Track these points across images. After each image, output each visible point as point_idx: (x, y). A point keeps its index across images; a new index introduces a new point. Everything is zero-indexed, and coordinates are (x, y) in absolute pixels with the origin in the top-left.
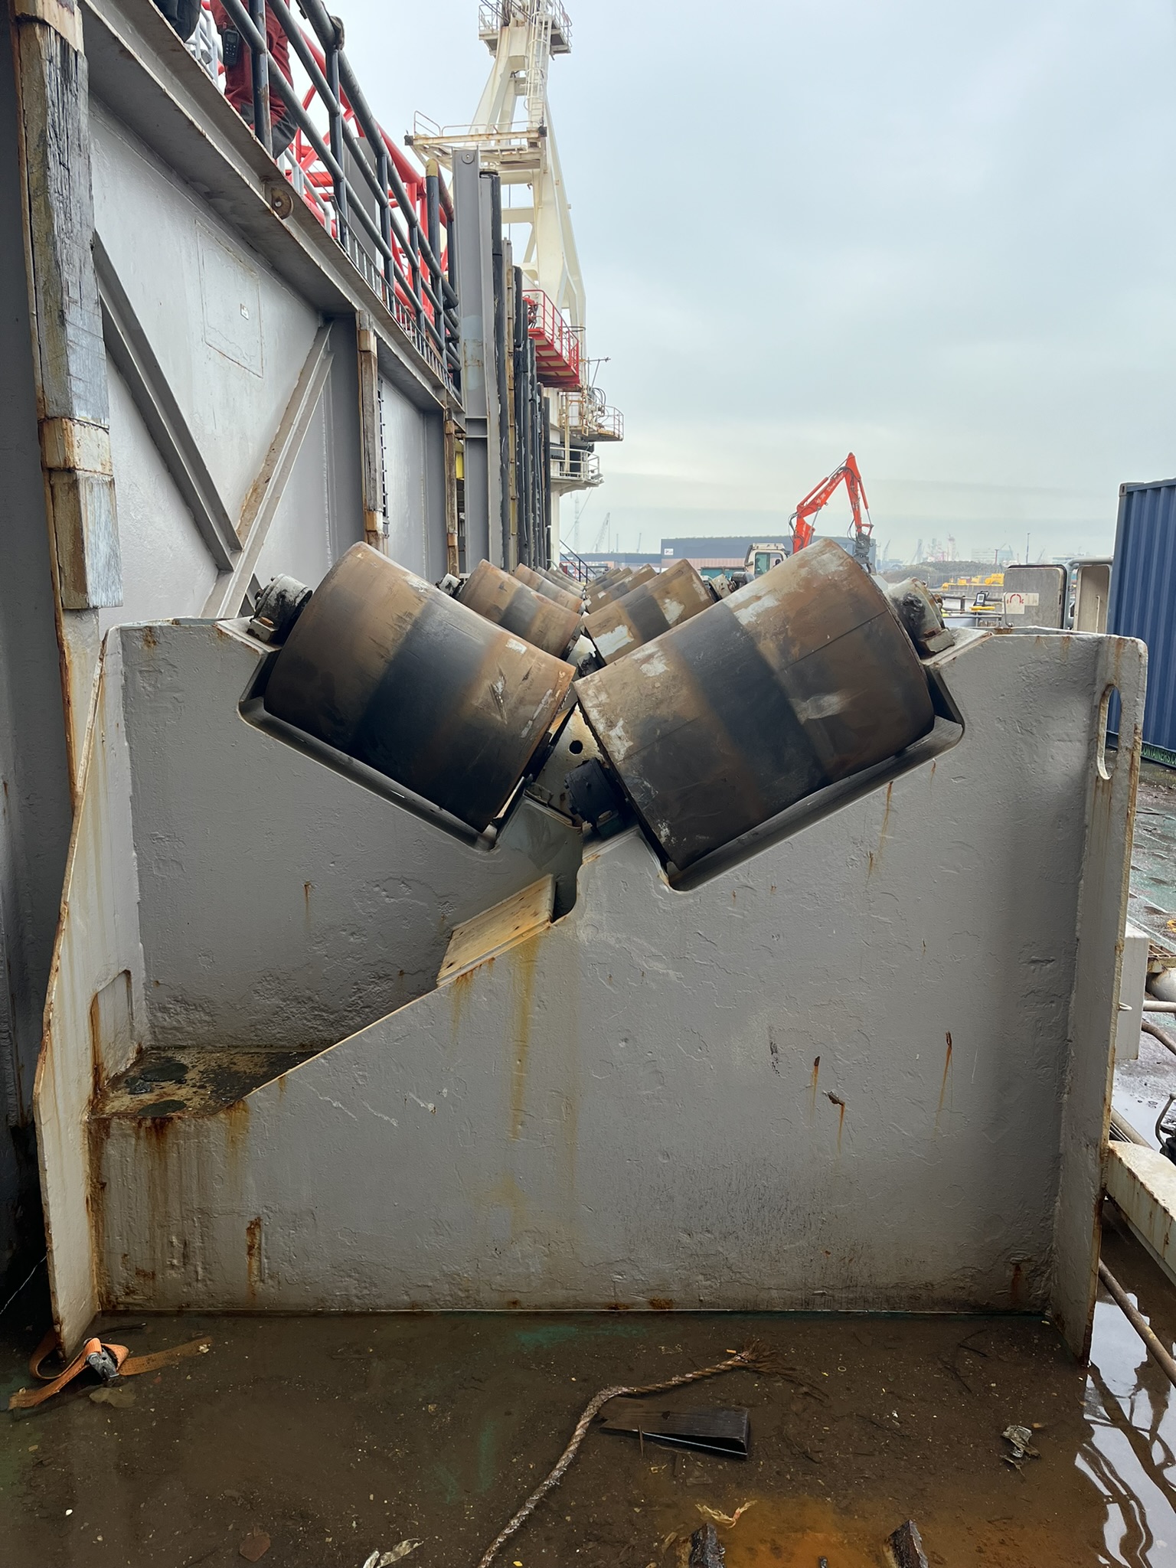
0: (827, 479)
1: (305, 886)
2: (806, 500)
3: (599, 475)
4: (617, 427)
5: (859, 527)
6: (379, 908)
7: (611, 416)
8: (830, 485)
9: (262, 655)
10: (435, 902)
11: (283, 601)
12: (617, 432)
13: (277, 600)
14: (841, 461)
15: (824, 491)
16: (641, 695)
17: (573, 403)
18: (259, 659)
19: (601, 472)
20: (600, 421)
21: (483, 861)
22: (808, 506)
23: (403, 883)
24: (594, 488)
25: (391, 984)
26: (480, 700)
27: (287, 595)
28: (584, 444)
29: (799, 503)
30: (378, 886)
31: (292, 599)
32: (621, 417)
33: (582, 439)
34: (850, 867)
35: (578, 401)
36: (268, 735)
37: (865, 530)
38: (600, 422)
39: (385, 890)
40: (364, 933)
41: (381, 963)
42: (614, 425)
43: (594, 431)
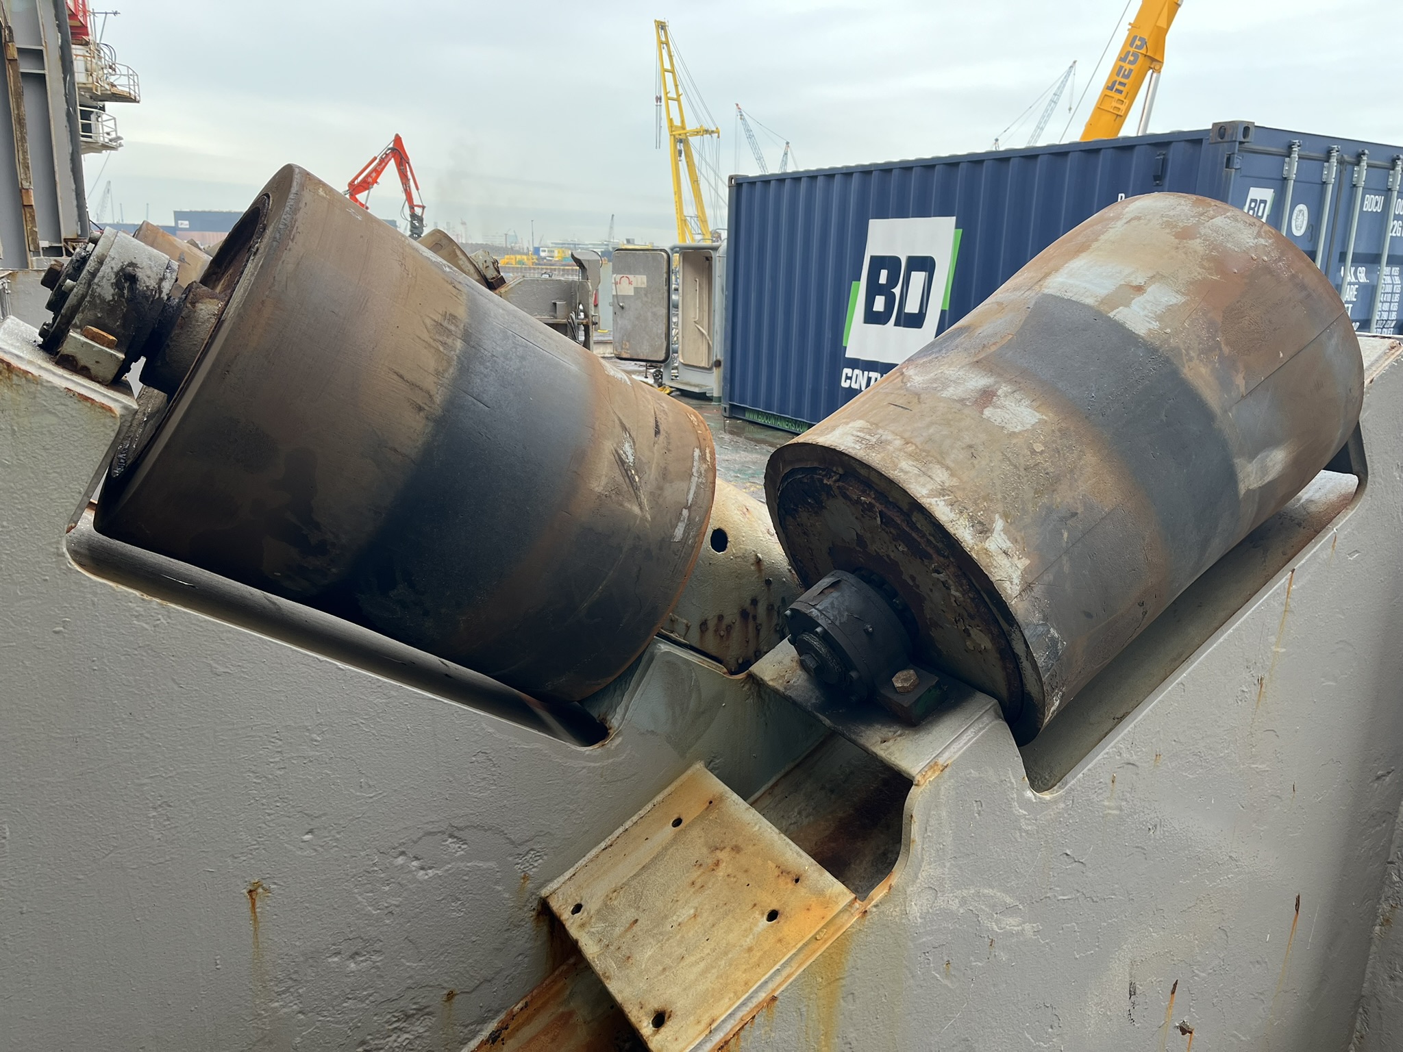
0: (375, 159)
1: (250, 892)
2: (356, 178)
3: (119, 138)
4: (132, 87)
5: (412, 207)
6: (405, 894)
7: (124, 75)
8: (380, 164)
9: (122, 416)
10: (511, 855)
11: (132, 289)
12: (132, 92)
13: (118, 285)
14: (388, 142)
15: (375, 170)
16: (1016, 467)
17: (79, 58)
18: (117, 428)
19: (119, 135)
20: (112, 79)
21: (592, 764)
22: (359, 184)
23: (451, 836)
24: (113, 152)
25: (430, 1021)
26: (604, 481)
27: (140, 274)
28: (94, 103)
29: (350, 180)
30: (403, 853)
31: (152, 284)
32: (136, 77)
33: (91, 98)
34: (1240, 703)
35: (84, 56)
36: (146, 597)
37: (418, 211)
38: (112, 81)
39: (416, 858)
40: (377, 946)
41: (413, 991)
42: (129, 85)
43: (107, 90)
